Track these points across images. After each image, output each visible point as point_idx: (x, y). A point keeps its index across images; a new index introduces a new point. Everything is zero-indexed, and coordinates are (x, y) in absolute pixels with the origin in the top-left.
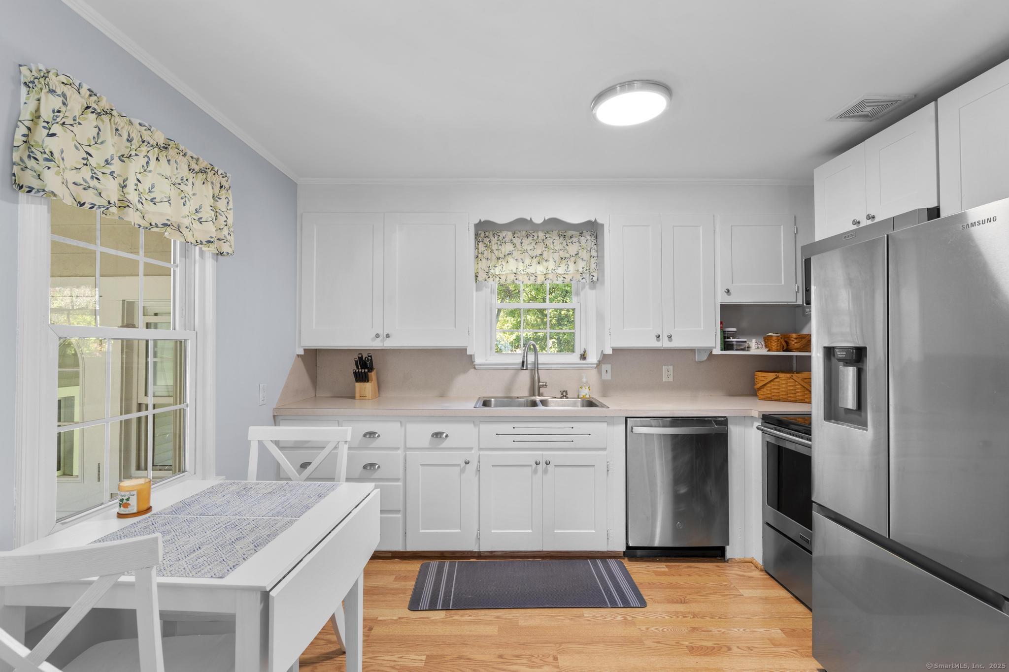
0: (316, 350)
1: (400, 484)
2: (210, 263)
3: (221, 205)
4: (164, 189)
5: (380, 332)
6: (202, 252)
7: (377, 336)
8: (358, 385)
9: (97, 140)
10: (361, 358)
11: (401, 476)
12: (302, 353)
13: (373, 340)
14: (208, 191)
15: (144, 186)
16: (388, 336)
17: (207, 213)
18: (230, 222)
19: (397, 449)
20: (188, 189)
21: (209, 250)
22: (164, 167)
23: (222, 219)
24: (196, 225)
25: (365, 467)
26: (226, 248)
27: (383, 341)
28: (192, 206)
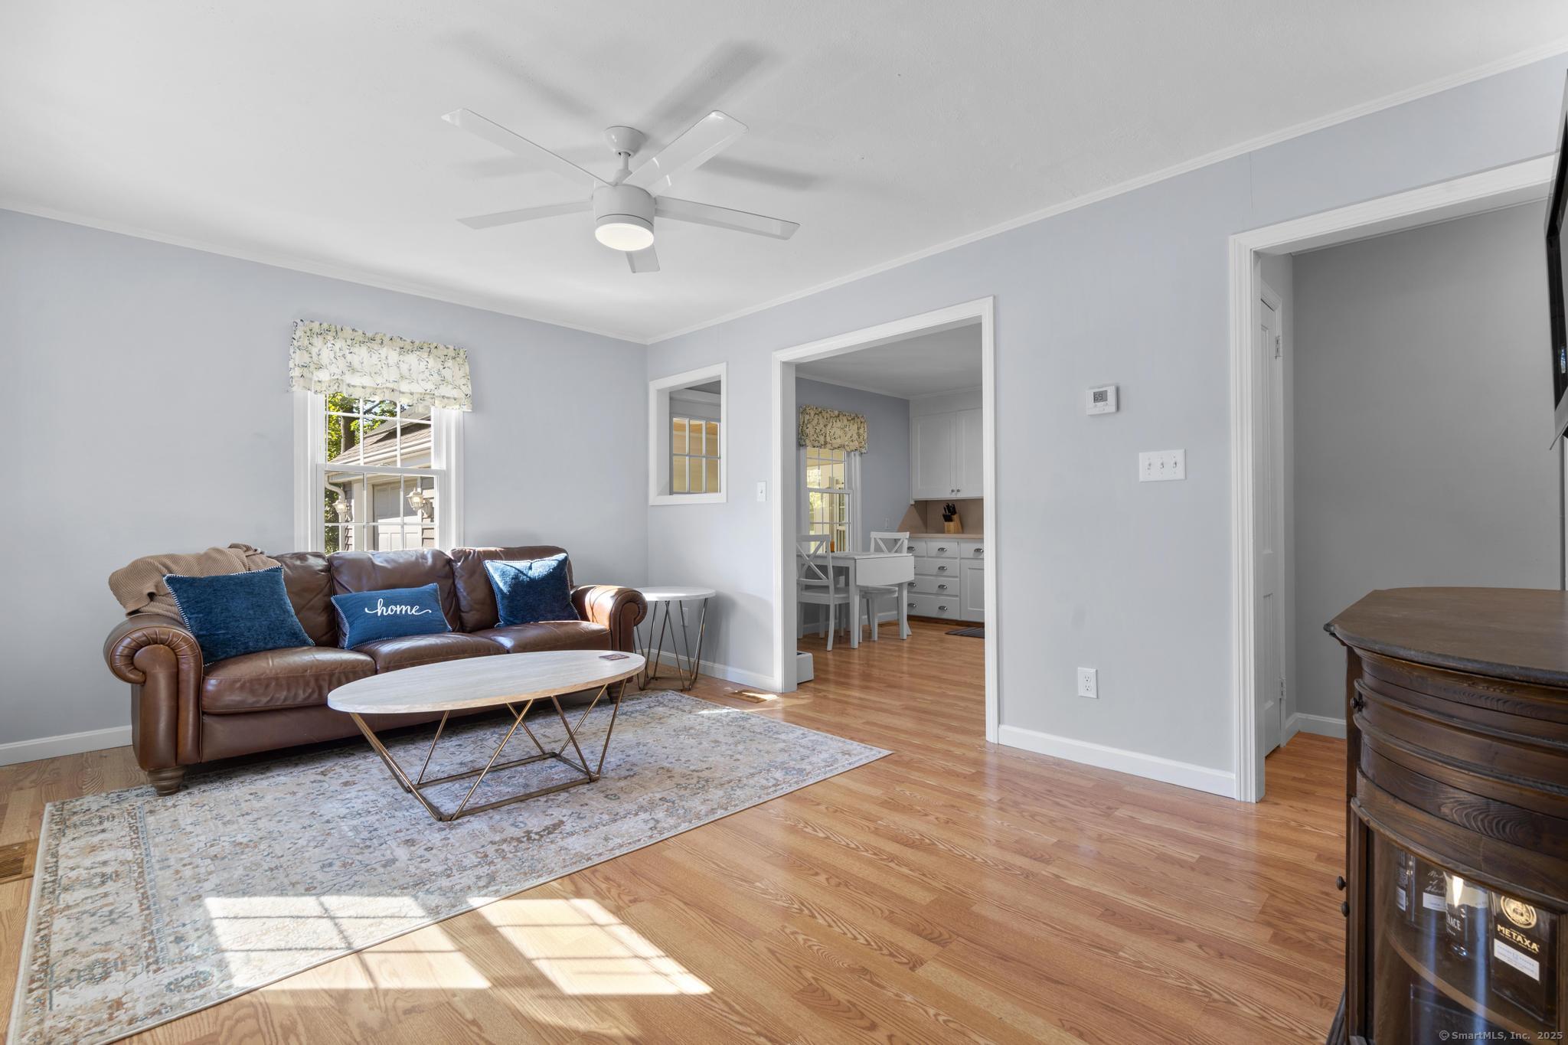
0: (926, 502)
1: (958, 579)
2: (858, 458)
3: (861, 431)
4: (839, 432)
5: (954, 489)
6: (855, 455)
7: (953, 491)
8: (946, 523)
9: (818, 423)
10: (948, 506)
11: (958, 575)
12: (913, 503)
13: (951, 494)
14: (856, 426)
15: (832, 434)
16: (958, 491)
17: (855, 436)
18: (865, 438)
19: (956, 558)
20: (847, 429)
21: (857, 453)
22: (839, 424)
23: (862, 438)
24: (851, 443)
25: (939, 568)
26: (864, 451)
27: (956, 494)
28: (849, 435)
